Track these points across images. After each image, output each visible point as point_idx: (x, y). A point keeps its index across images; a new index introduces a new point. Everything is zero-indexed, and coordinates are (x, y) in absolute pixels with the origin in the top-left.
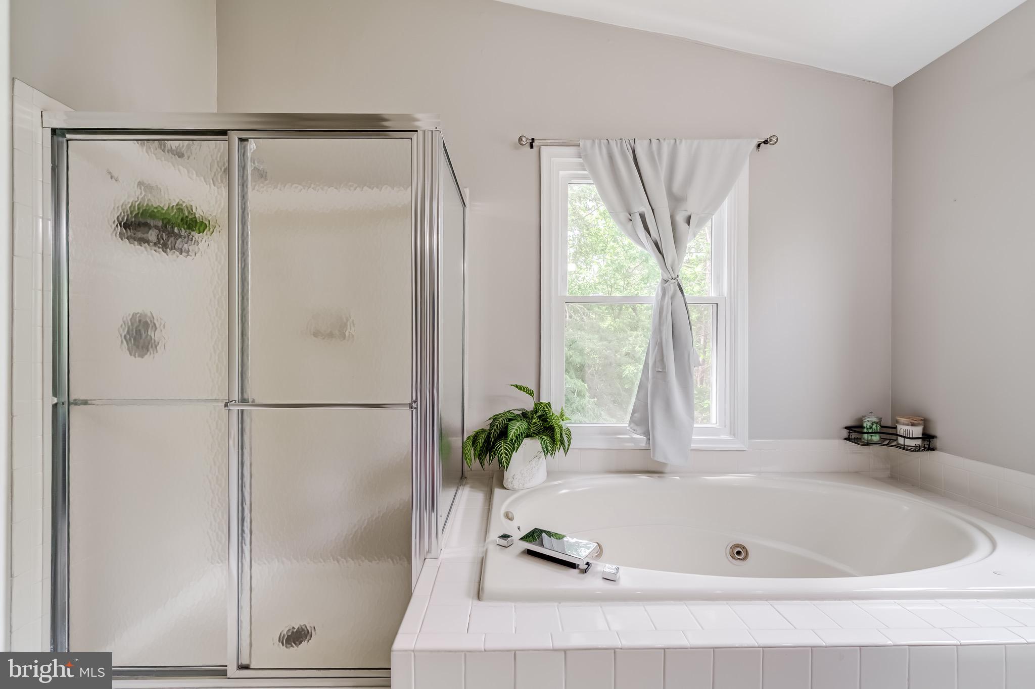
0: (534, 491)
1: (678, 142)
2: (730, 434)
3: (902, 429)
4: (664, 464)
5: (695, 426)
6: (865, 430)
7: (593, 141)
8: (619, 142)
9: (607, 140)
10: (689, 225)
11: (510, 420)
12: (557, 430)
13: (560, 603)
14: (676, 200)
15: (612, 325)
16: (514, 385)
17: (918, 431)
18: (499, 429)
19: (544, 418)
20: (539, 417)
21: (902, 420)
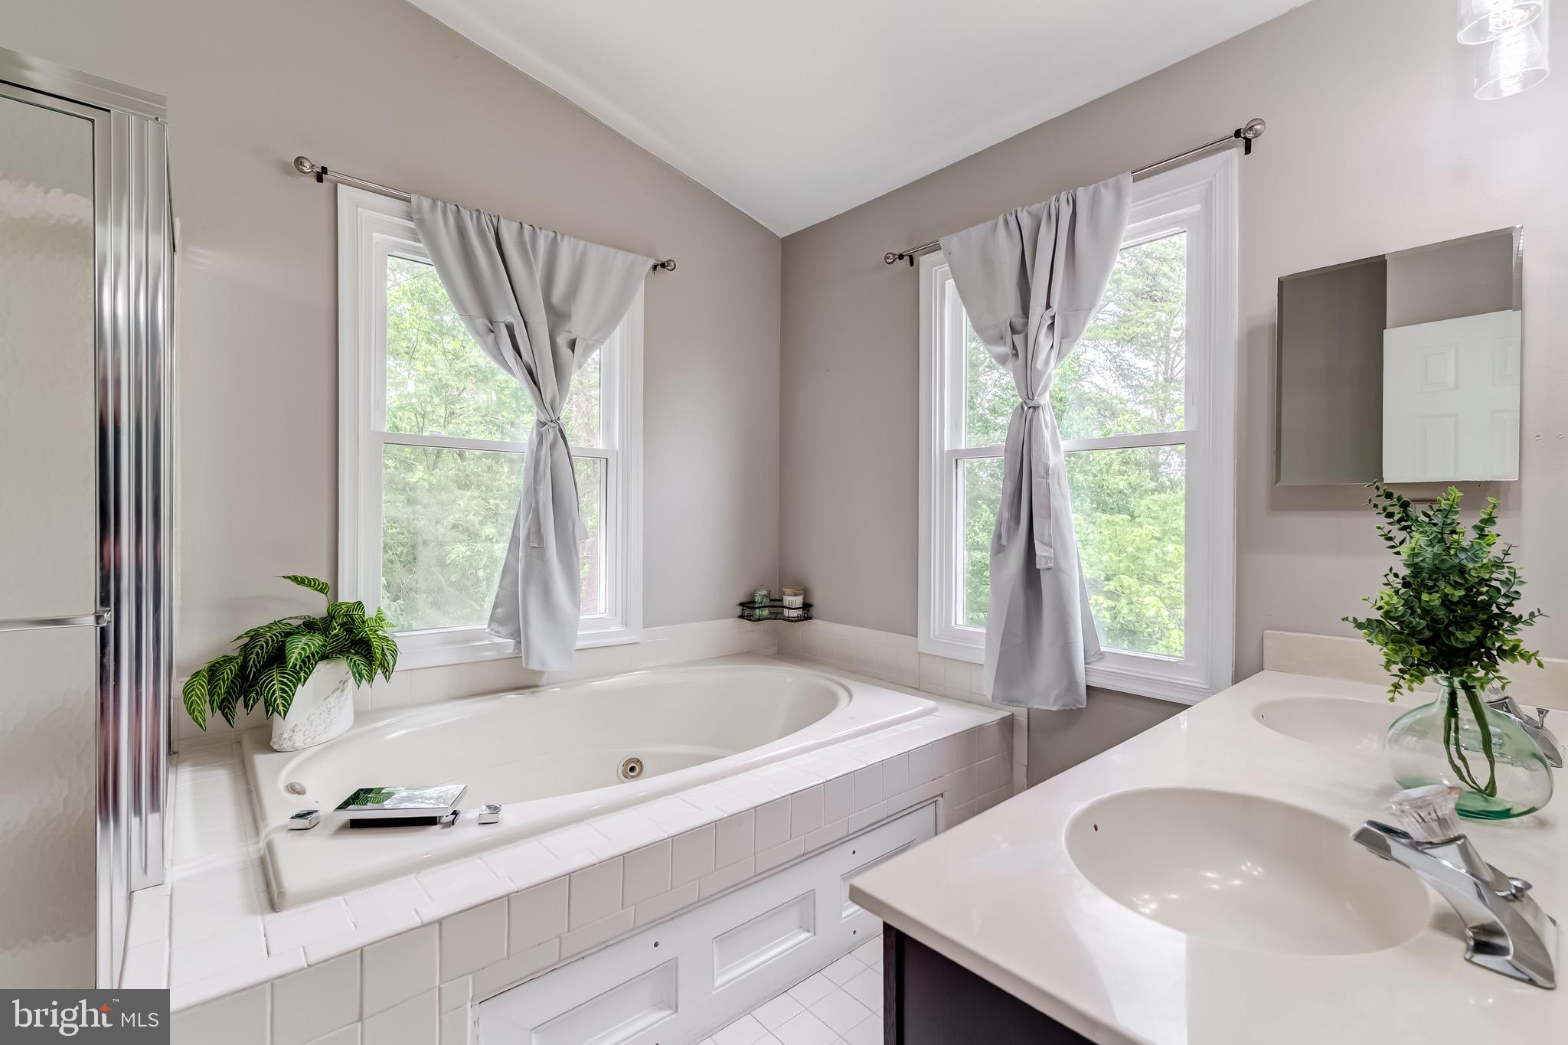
0: (331, 746)
1: (559, 236)
2: (622, 624)
3: (788, 600)
4: (540, 673)
5: (581, 618)
6: (757, 605)
7: (434, 201)
8: (475, 214)
9: (456, 205)
10: (573, 352)
11: (288, 634)
12: (374, 643)
13: (418, 873)
14: (557, 316)
15: (425, 480)
16: (289, 578)
17: (798, 601)
18: (267, 653)
19: (349, 626)
20: (342, 625)
21: (788, 591)
